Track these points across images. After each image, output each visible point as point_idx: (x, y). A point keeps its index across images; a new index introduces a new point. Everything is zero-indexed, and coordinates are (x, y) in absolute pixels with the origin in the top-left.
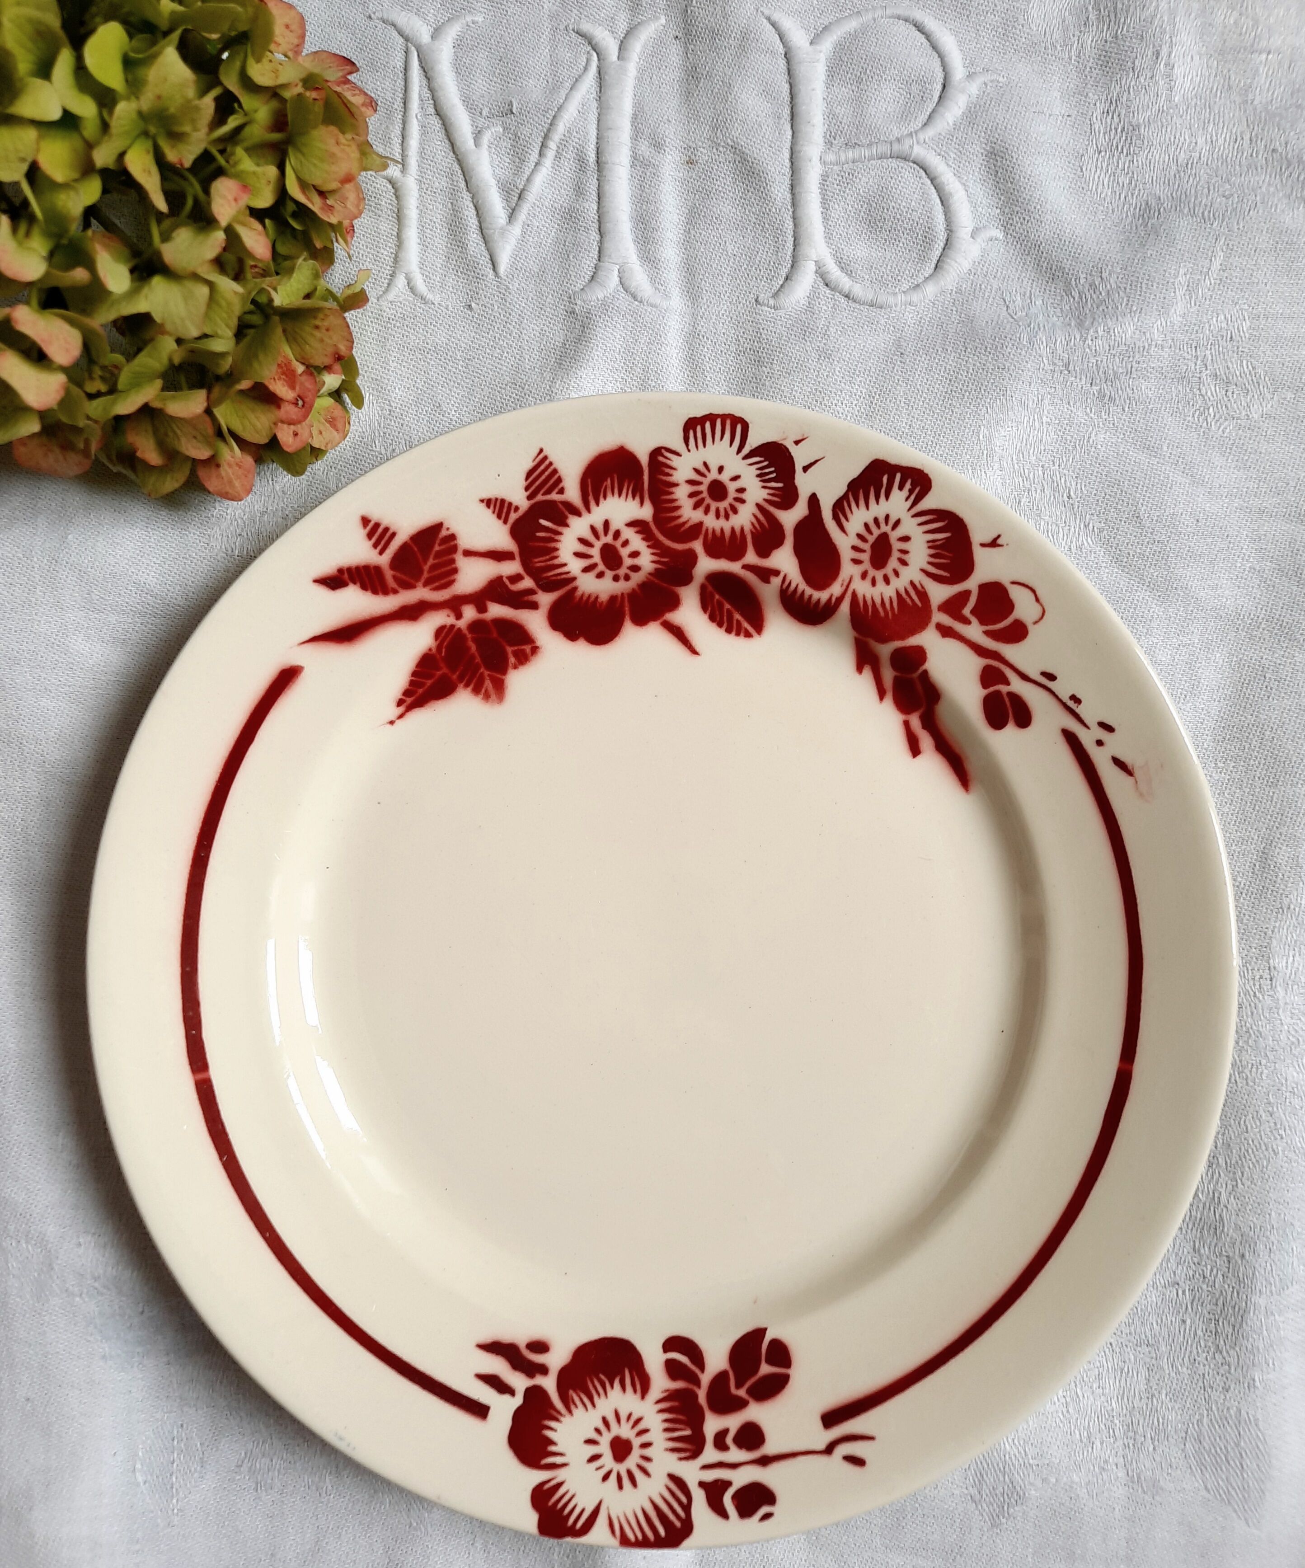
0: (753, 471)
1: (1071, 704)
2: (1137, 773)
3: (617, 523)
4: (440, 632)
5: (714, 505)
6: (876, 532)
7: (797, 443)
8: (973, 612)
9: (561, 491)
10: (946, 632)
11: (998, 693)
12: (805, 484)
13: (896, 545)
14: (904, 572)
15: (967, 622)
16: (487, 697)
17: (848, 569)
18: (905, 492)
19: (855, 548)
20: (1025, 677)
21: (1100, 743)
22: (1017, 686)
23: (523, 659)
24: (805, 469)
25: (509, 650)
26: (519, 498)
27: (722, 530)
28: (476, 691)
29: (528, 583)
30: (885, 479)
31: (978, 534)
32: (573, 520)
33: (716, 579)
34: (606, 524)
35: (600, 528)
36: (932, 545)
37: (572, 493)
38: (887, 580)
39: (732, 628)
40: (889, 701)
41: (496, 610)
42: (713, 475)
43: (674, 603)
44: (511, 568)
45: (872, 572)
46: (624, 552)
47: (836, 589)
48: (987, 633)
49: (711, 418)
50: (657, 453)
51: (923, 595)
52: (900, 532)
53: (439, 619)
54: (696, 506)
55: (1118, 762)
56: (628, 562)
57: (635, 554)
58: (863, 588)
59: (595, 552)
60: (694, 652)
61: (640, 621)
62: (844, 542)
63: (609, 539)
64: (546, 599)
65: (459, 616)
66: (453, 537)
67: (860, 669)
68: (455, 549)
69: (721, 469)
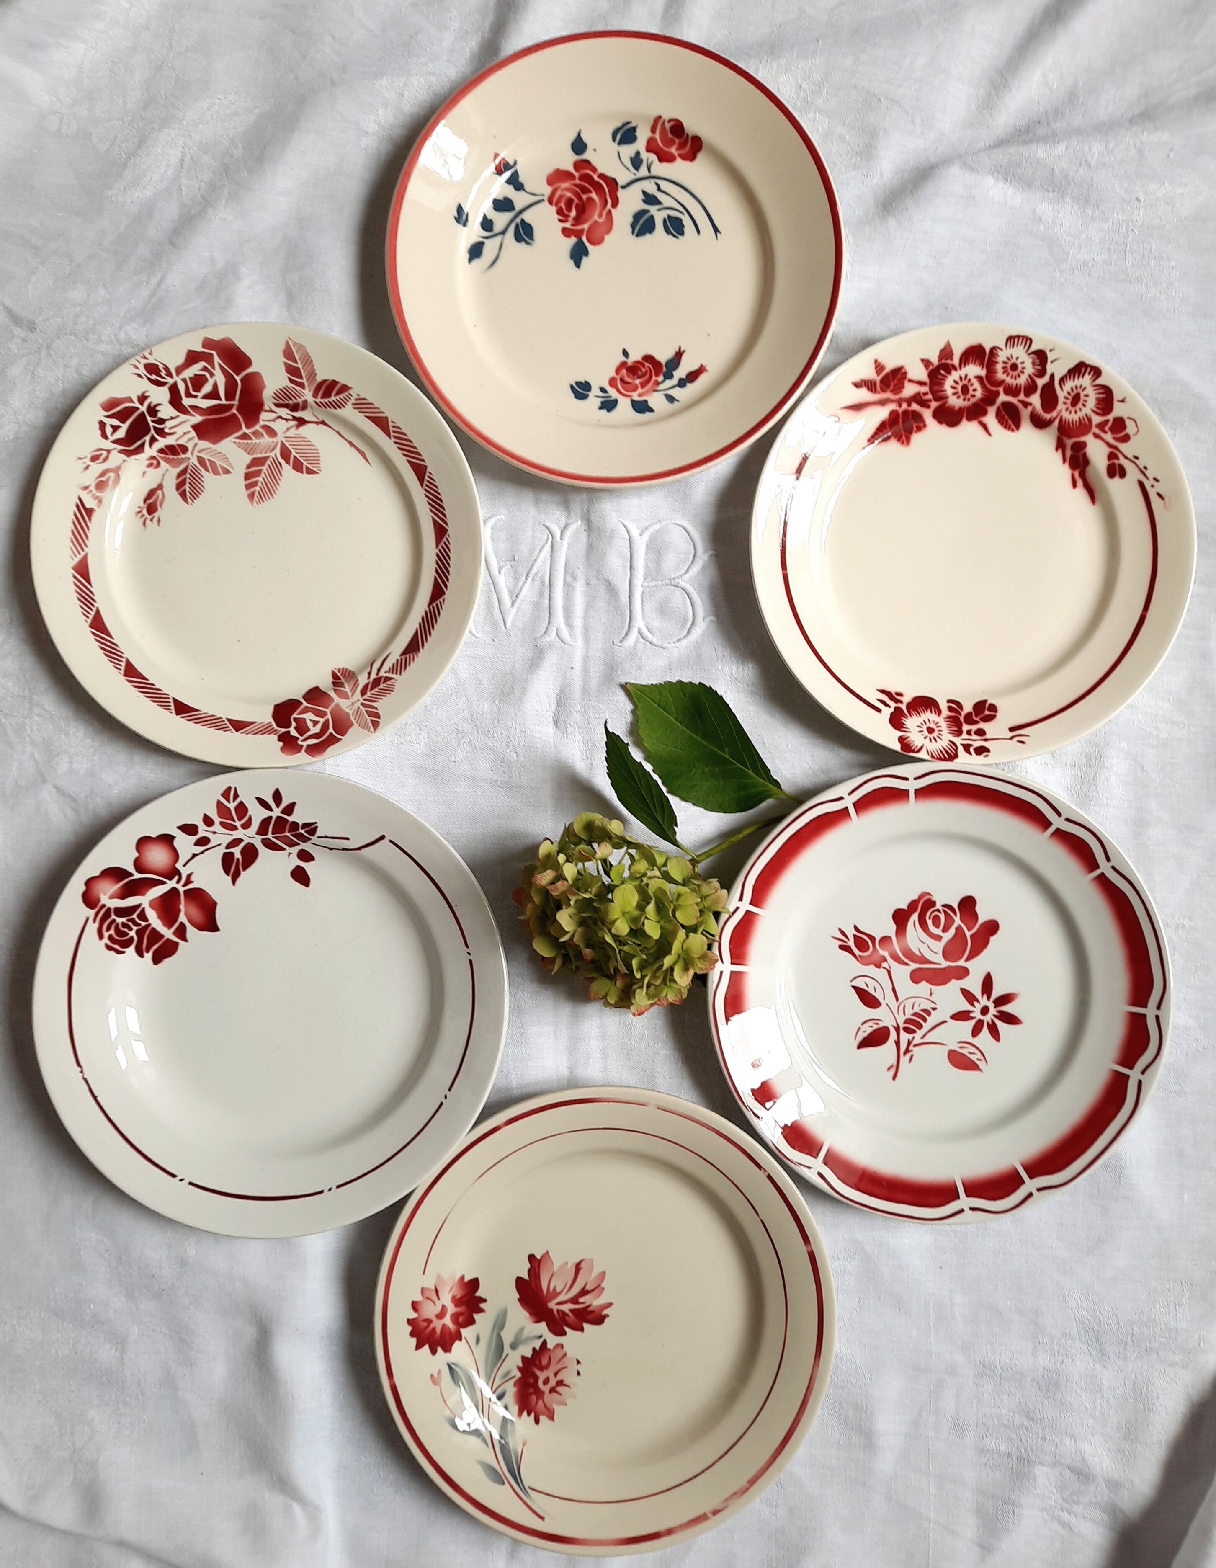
0: (1030, 361)
1: (1144, 470)
2: (1166, 499)
3: (971, 376)
4: (892, 413)
5: (1011, 373)
6: (1075, 391)
7: (1051, 351)
8: (1110, 429)
9: (952, 359)
10: (1097, 436)
11: (1114, 464)
12: (1050, 369)
13: (1082, 397)
14: (1084, 409)
15: (1105, 432)
16: (903, 443)
17: (1061, 406)
18: (1091, 376)
19: (1066, 398)
20: (1126, 457)
21: (1153, 486)
22: (1122, 461)
23: (919, 429)
24: (1052, 362)
25: (914, 425)
26: (935, 360)
27: (1012, 385)
28: (899, 440)
29: (930, 396)
30: (1083, 370)
31: (1117, 396)
32: (954, 373)
33: (1006, 406)
34: (966, 376)
35: (963, 377)
36: (1097, 399)
37: (956, 361)
38: (1076, 412)
39: (1007, 427)
40: (1067, 465)
41: (915, 407)
42: (1014, 360)
43: (984, 413)
44: (925, 389)
45: (1070, 408)
46: (971, 389)
47: (1054, 414)
48: (1114, 438)
49: (1018, 337)
50: (993, 349)
51: (1090, 420)
52: (1086, 392)
53: (892, 407)
54: (1004, 372)
55: (1159, 495)
56: (971, 392)
57: (975, 390)
58: (1066, 415)
59: (959, 387)
60: (990, 434)
61: (969, 419)
62: (1061, 394)
63: (966, 382)
64: (934, 405)
65: (900, 406)
66: (906, 373)
67: (1057, 449)
68: (905, 378)
69: (1017, 358)
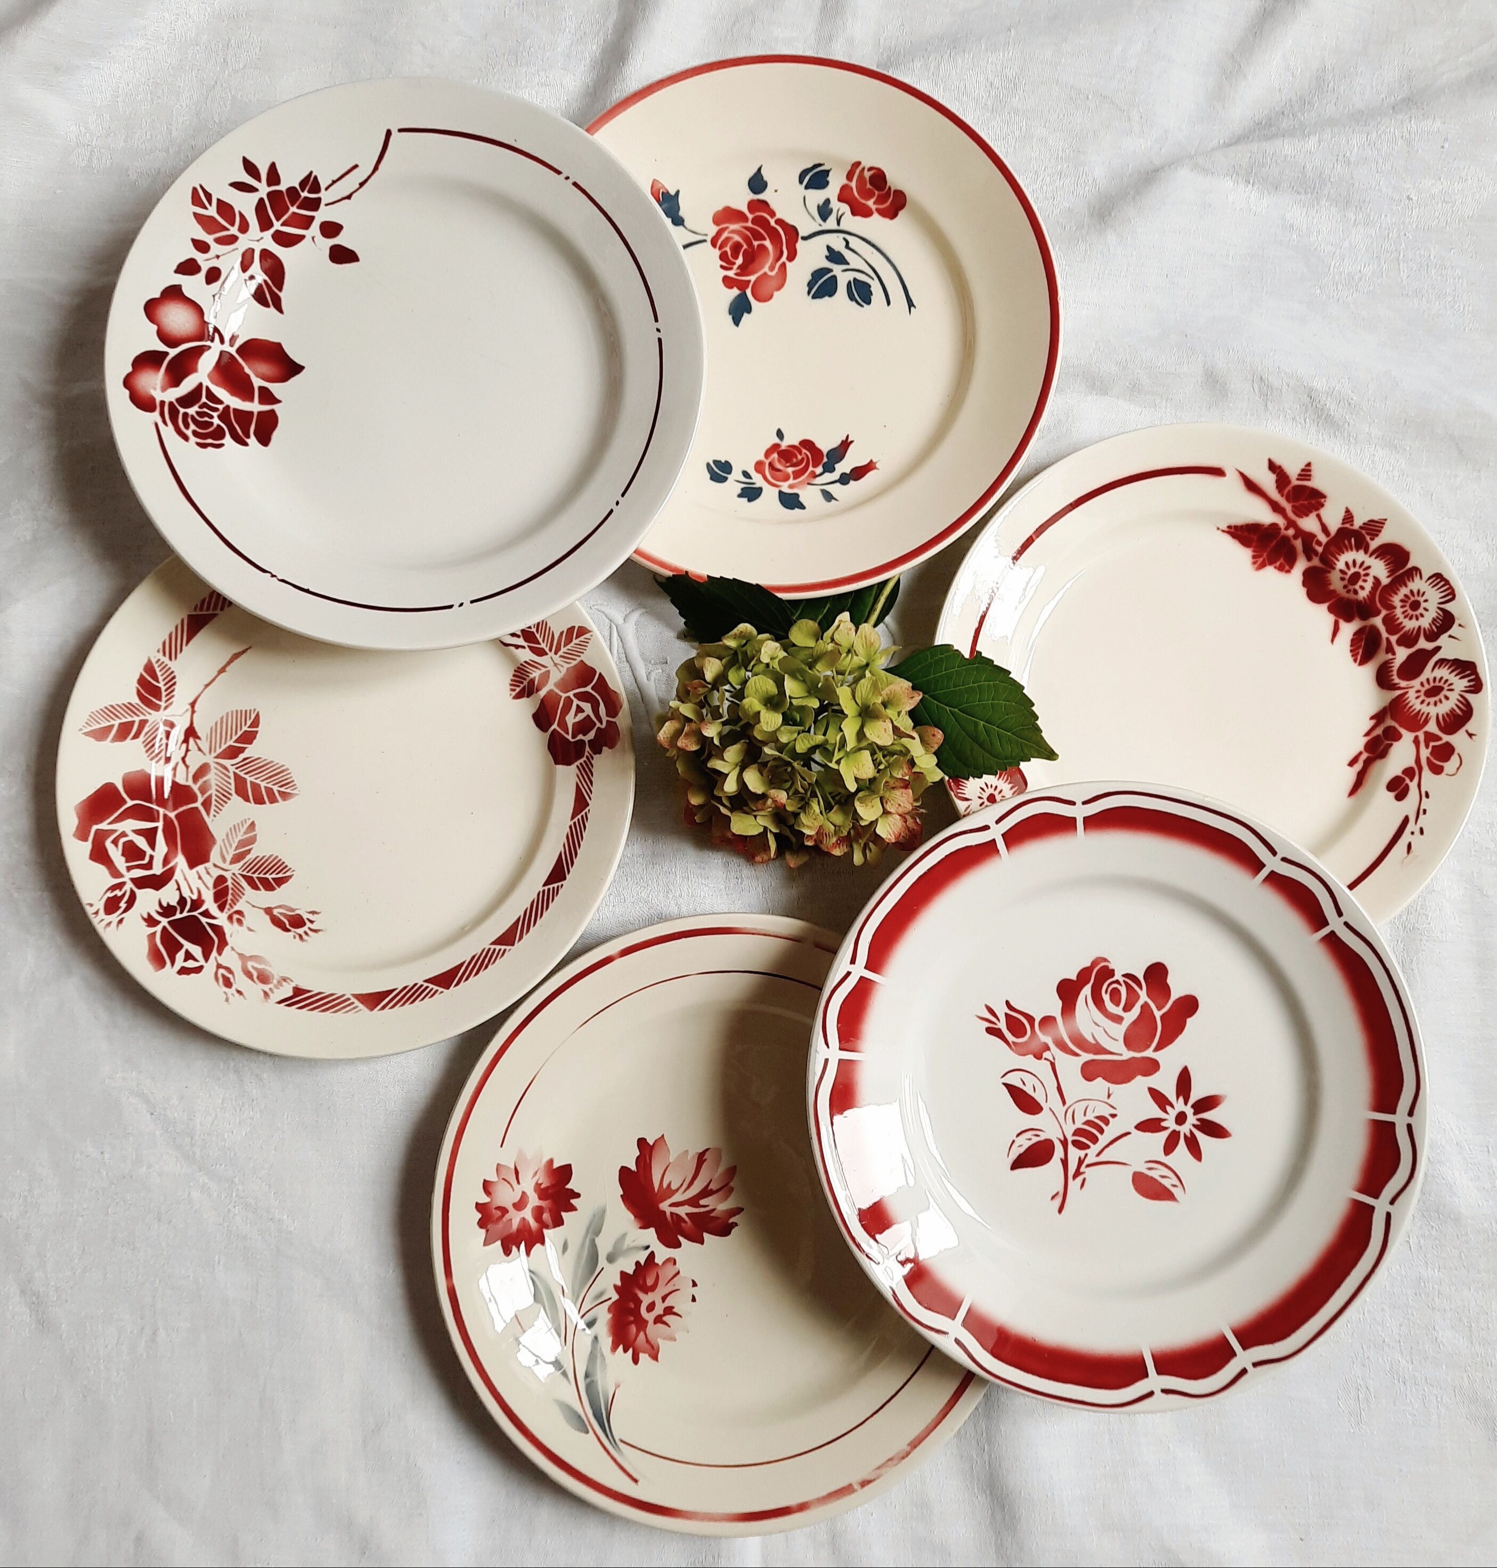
0: (1435, 615)
1: (1421, 812)
2: (1411, 855)
3: (1372, 572)
4: (1274, 526)
5: (1407, 608)
6: (1441, 684)
7: (1460, 625)
8: (1433, 747)
9: (1372, 539)
10: (1416, 741)
11: (1404, 780)
12: (1443, 640)
13: (1441, 696)
14: (1432, 707)
15: (1427, 747)
16: (1254, 563)
17: (1416, 683)
18: (1468, 684)
19: (1428, 680)
20: (1419, 786)
21: (1412, 833)
22: (1413, 785)
23: (1281, 569)
24: (1450, 636)
25: (1282, 560)
26: (1358, 523)
27: (1398, 618)
28: (1254, 557)
29: (1320, 549)
30: (1468, 672)
31: (1470, 726)
32: (1361, 552)
33: (1374, 630)
34: (1369, 567)
35: (1365, 565)
36: (1452, 711)
37: (1374, 544)
38: (1422, 702)
39: (1354, 652)
40: (1366, 739)
41: (1298, 544)
42: (1421, 599)
43: (1349, 619)
44: (1323, 539)
45: (1422, 694)
46: (1360, 583)
47: (1403, 684)
48: (1428, 758)
49: (1447, 582)
50: (1416, 570)
51: (1427, 721)
52: (1448, 694)
53: (1280, 521)
54: (1402, 601)
55: (1409, 846)
56: (1357, 587)
57: (1362, 588)
58: (1412, 695)
59: (1353, 570)
60: (1332, 641)
61: (1330, 610)
62: (1427, 673)
63: (1362, 573)
64: (1316, 562)
65: (1286, 529)
66: (1322, 505)
67: (1372, 718)
68: (1317, 509)
69: (1426, 601)
